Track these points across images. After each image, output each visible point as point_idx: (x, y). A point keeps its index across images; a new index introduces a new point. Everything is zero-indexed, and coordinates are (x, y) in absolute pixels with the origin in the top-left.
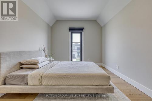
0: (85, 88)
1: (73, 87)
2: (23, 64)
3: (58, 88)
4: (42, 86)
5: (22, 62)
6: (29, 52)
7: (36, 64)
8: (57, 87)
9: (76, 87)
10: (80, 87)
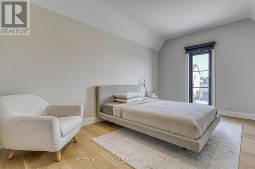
0: (159, 132)
1: (147, 127)
2: (116, 98)
3: (133, 125)
4: (122, 119)
5: (116, 96)
6: (124, 86)
7: (125, 99)
8: (132, 123)
9: (149, 127)
10: (153, 129)
